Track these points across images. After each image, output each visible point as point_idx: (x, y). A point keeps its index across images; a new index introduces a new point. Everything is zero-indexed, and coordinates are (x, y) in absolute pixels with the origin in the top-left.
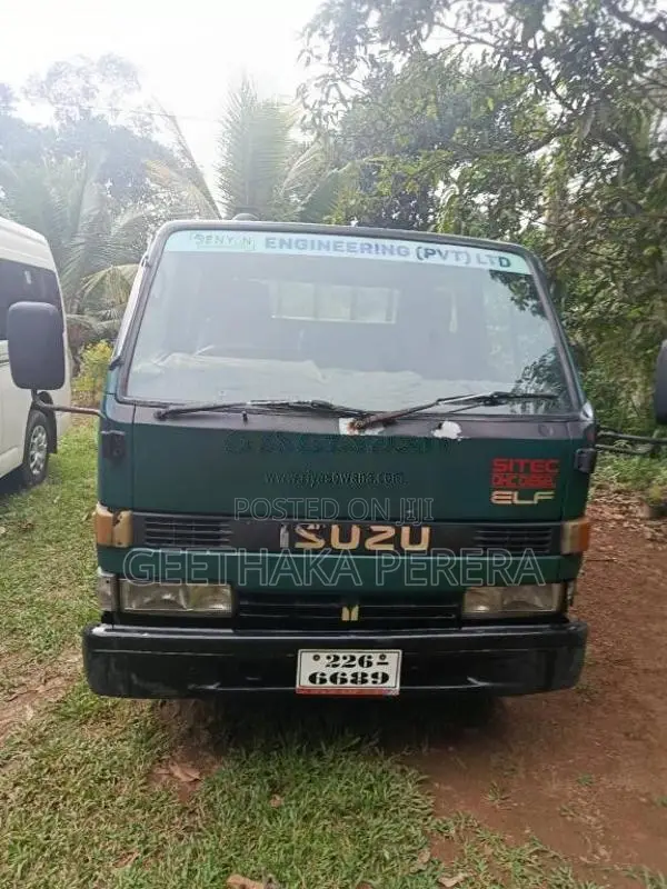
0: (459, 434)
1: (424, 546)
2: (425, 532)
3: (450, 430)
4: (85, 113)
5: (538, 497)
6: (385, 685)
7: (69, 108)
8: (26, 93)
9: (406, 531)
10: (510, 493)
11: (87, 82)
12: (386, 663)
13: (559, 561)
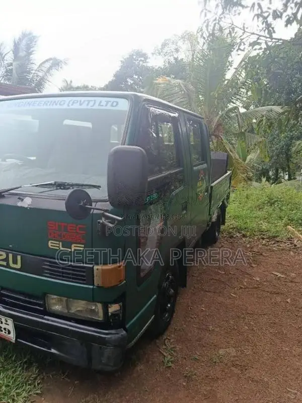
0: (29, 205)
1: (19, 266)
2: (19, 258)
3: (27, 202)
4: (176, 59)
5: (74, 247)
6: (9, 335)
7: (169, 58)
8: (153, 54)
9: (11, 256)
10: (58, 243)
11: (177, 45)
12: (8, 325)
13: (93, 288)
